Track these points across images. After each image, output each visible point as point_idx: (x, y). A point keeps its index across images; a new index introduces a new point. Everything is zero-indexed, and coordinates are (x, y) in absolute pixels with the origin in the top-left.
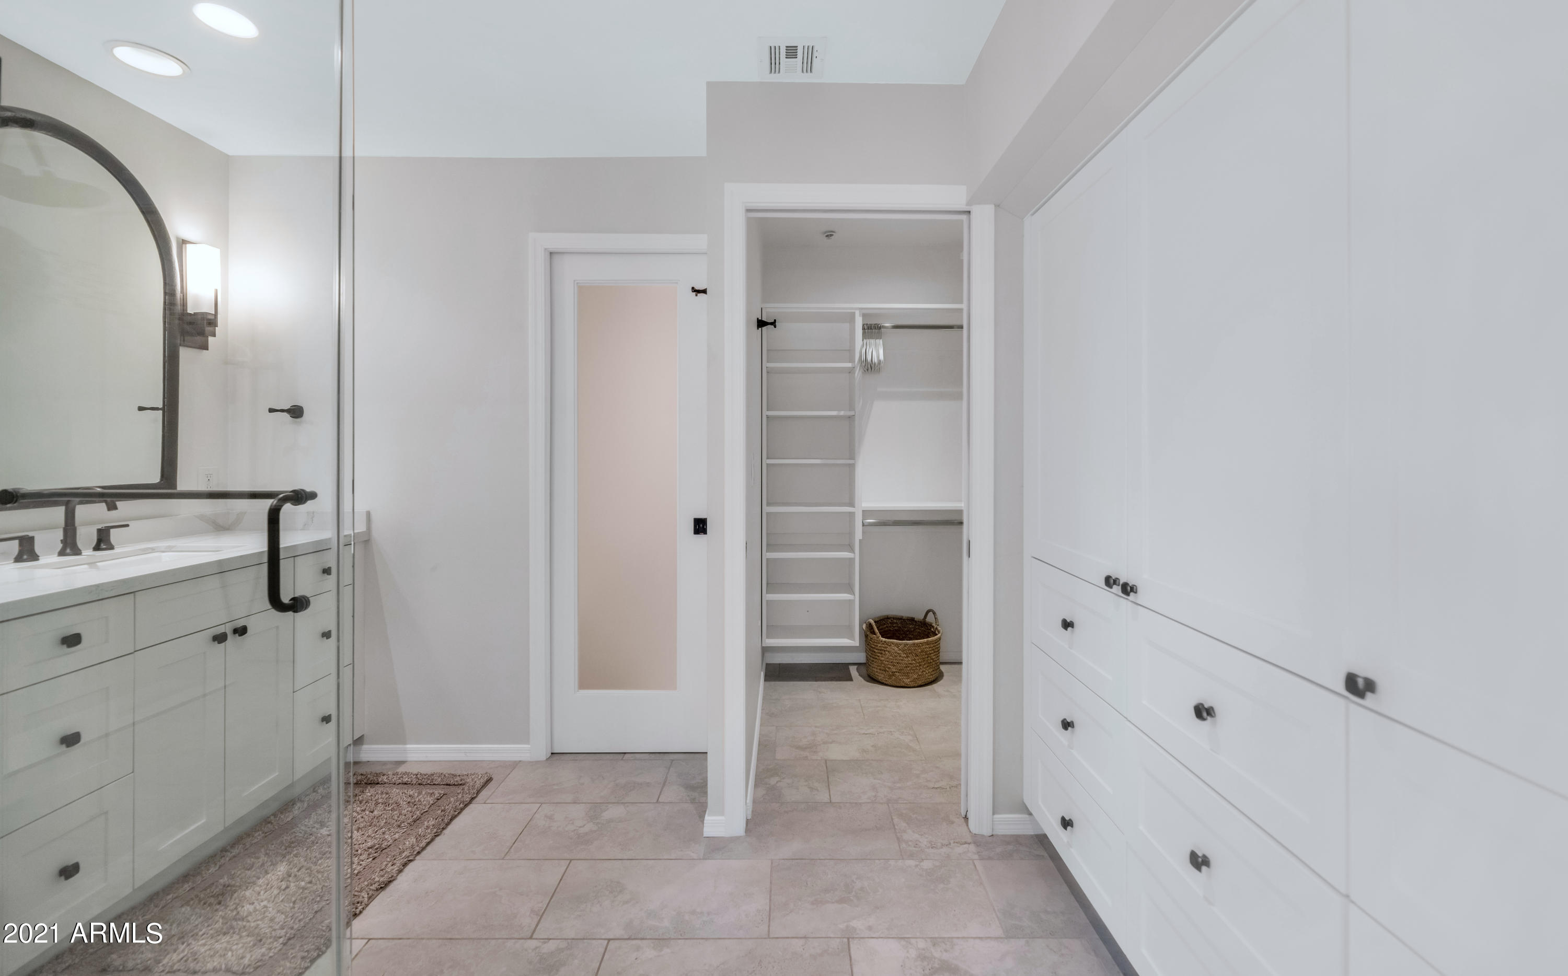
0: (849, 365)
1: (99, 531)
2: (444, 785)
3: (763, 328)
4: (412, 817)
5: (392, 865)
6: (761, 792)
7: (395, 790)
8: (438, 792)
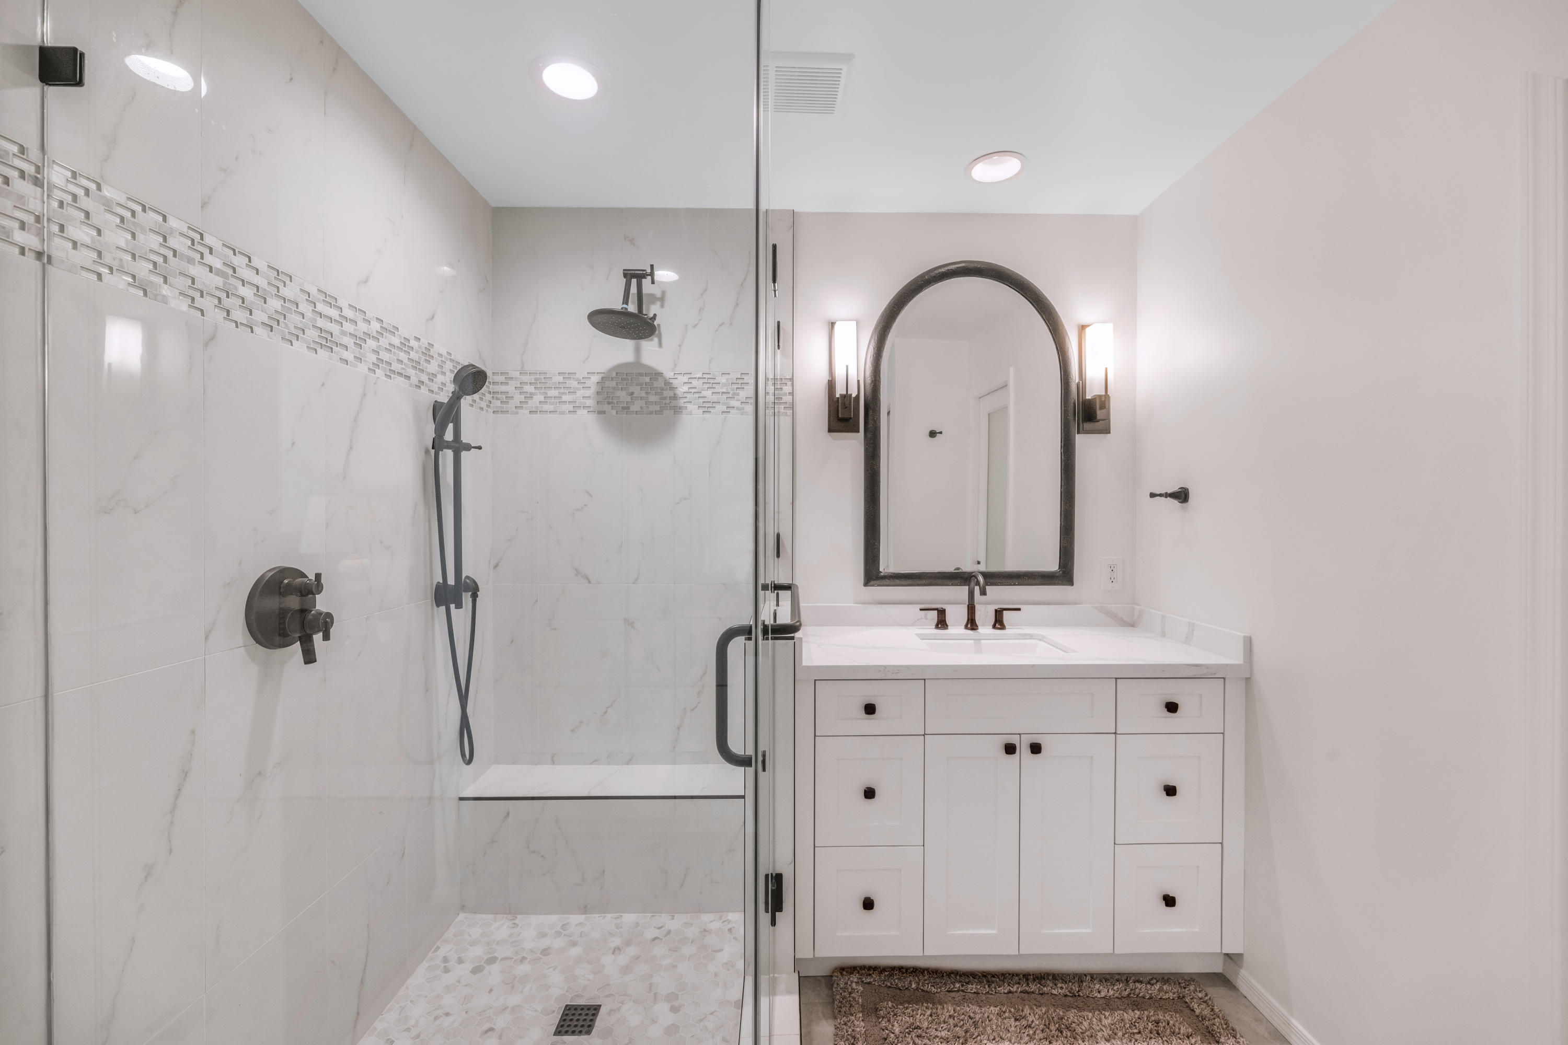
1: (996, 611)
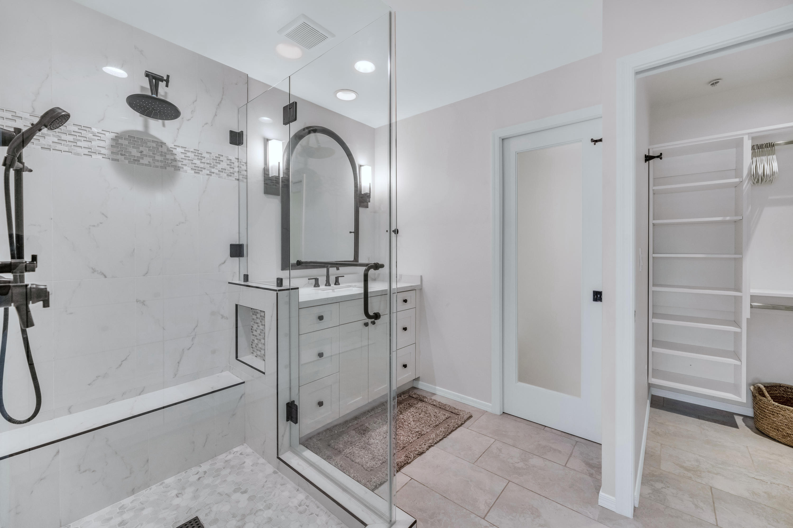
0: (737, 180)
1: (336, 277)
2: (450, 412)
3: (650, 161)
4: (435, 423)
5: (424, 445)
6: (647, 491)
7: (430, 407)
8: (447, 414)
